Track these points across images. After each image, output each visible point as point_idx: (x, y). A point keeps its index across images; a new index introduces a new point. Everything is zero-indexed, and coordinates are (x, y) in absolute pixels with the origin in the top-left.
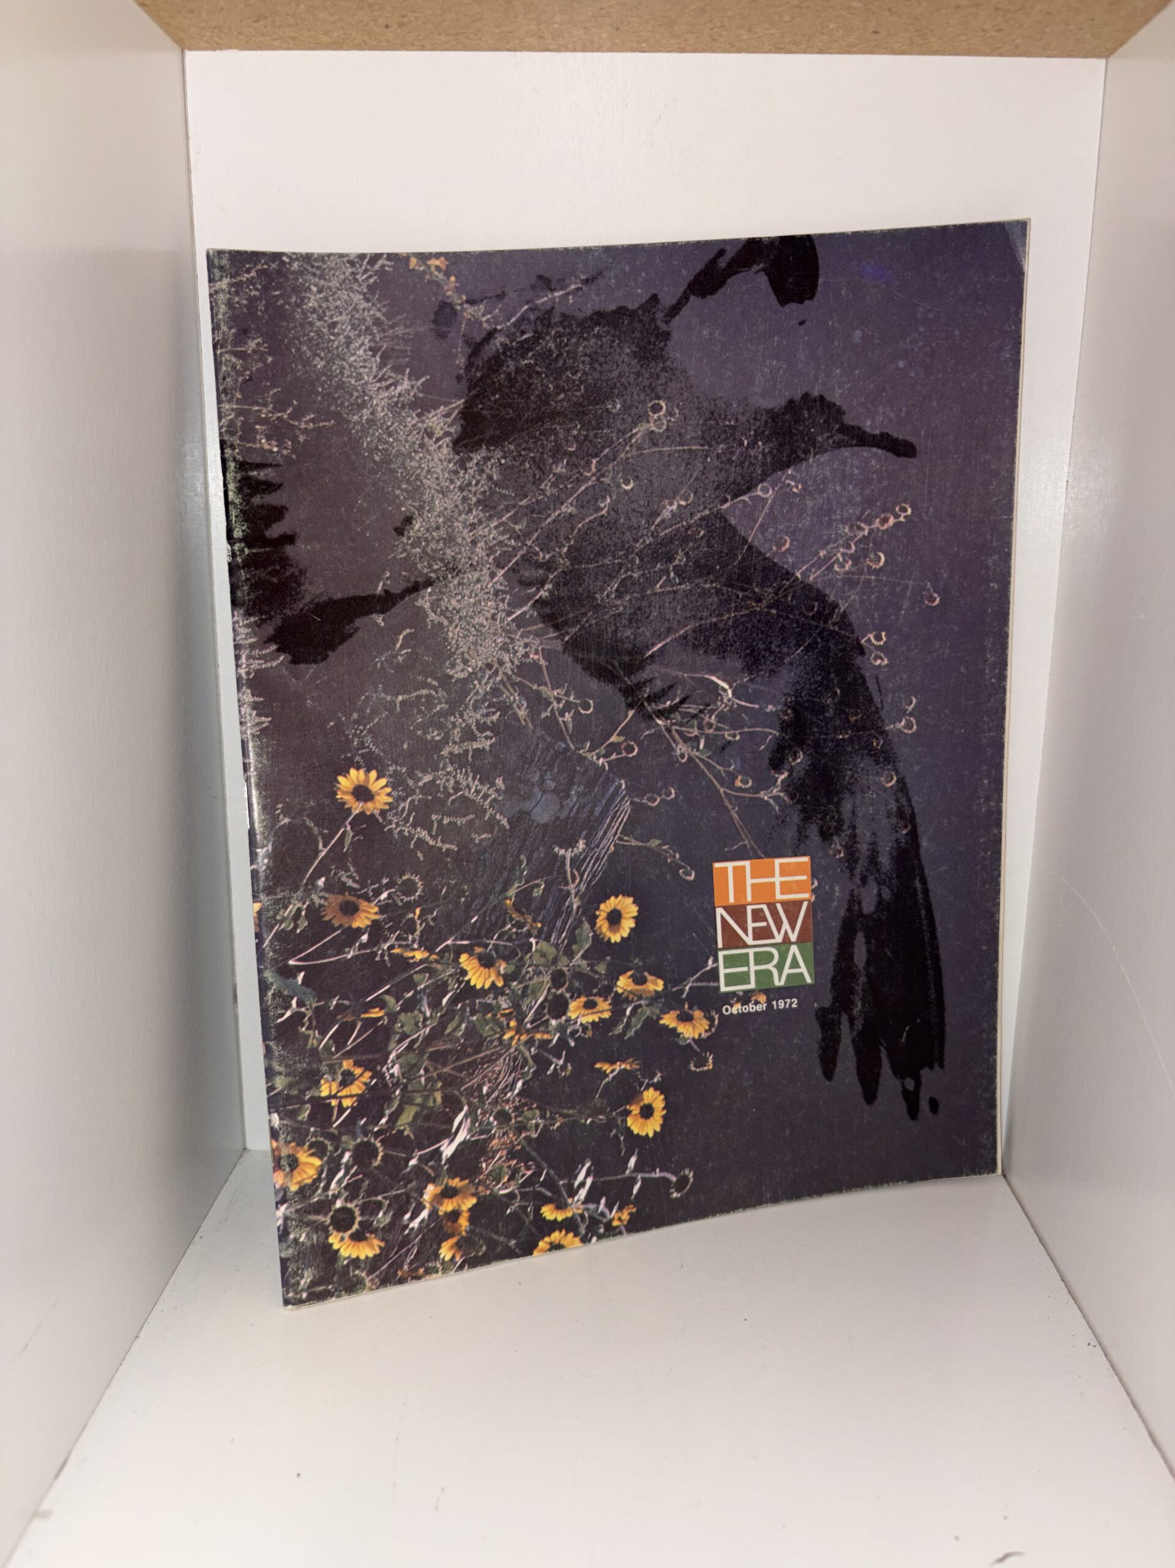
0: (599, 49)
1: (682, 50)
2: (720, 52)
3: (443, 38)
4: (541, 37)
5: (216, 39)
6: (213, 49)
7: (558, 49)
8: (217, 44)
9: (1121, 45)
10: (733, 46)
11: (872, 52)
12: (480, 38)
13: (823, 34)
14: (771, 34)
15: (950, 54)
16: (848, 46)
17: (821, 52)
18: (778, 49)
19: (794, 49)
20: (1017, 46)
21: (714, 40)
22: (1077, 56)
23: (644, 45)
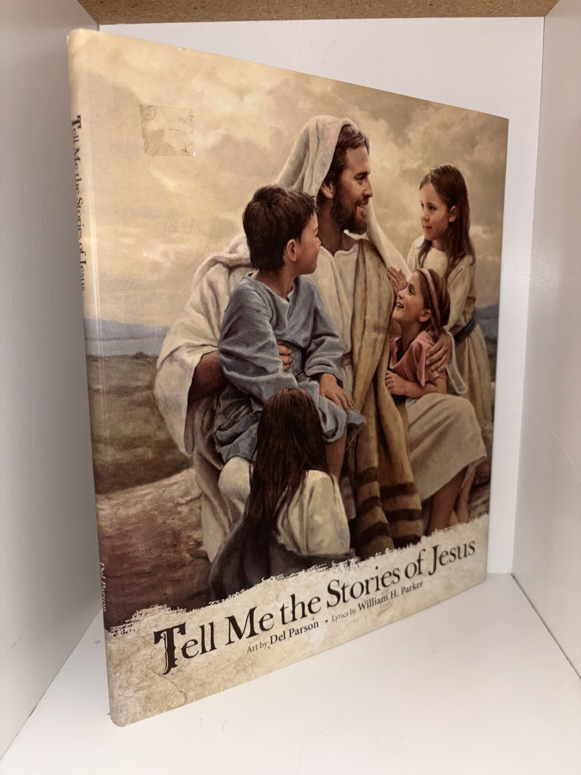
0: (298, 18)
1: (338, 18)
2: (356, 18)
3: (223, 14)
4: (269, 12)
5: (114, 18)
6: (113, 24)
7: (278, 19)
8: (115, 21)
9: (551, 9)
10: (362, 15)
11: (430, 16)
12: (240, 14)
13: (406, 6)
14: (381, 7)
15: (468, 16)
16: (418, 13)
17: (405, 17)
18: (384, 16)
19: (392, 16)
20: (500, 11)
21: (353, 11)
22: (530, 16)
23: (319, 15)
